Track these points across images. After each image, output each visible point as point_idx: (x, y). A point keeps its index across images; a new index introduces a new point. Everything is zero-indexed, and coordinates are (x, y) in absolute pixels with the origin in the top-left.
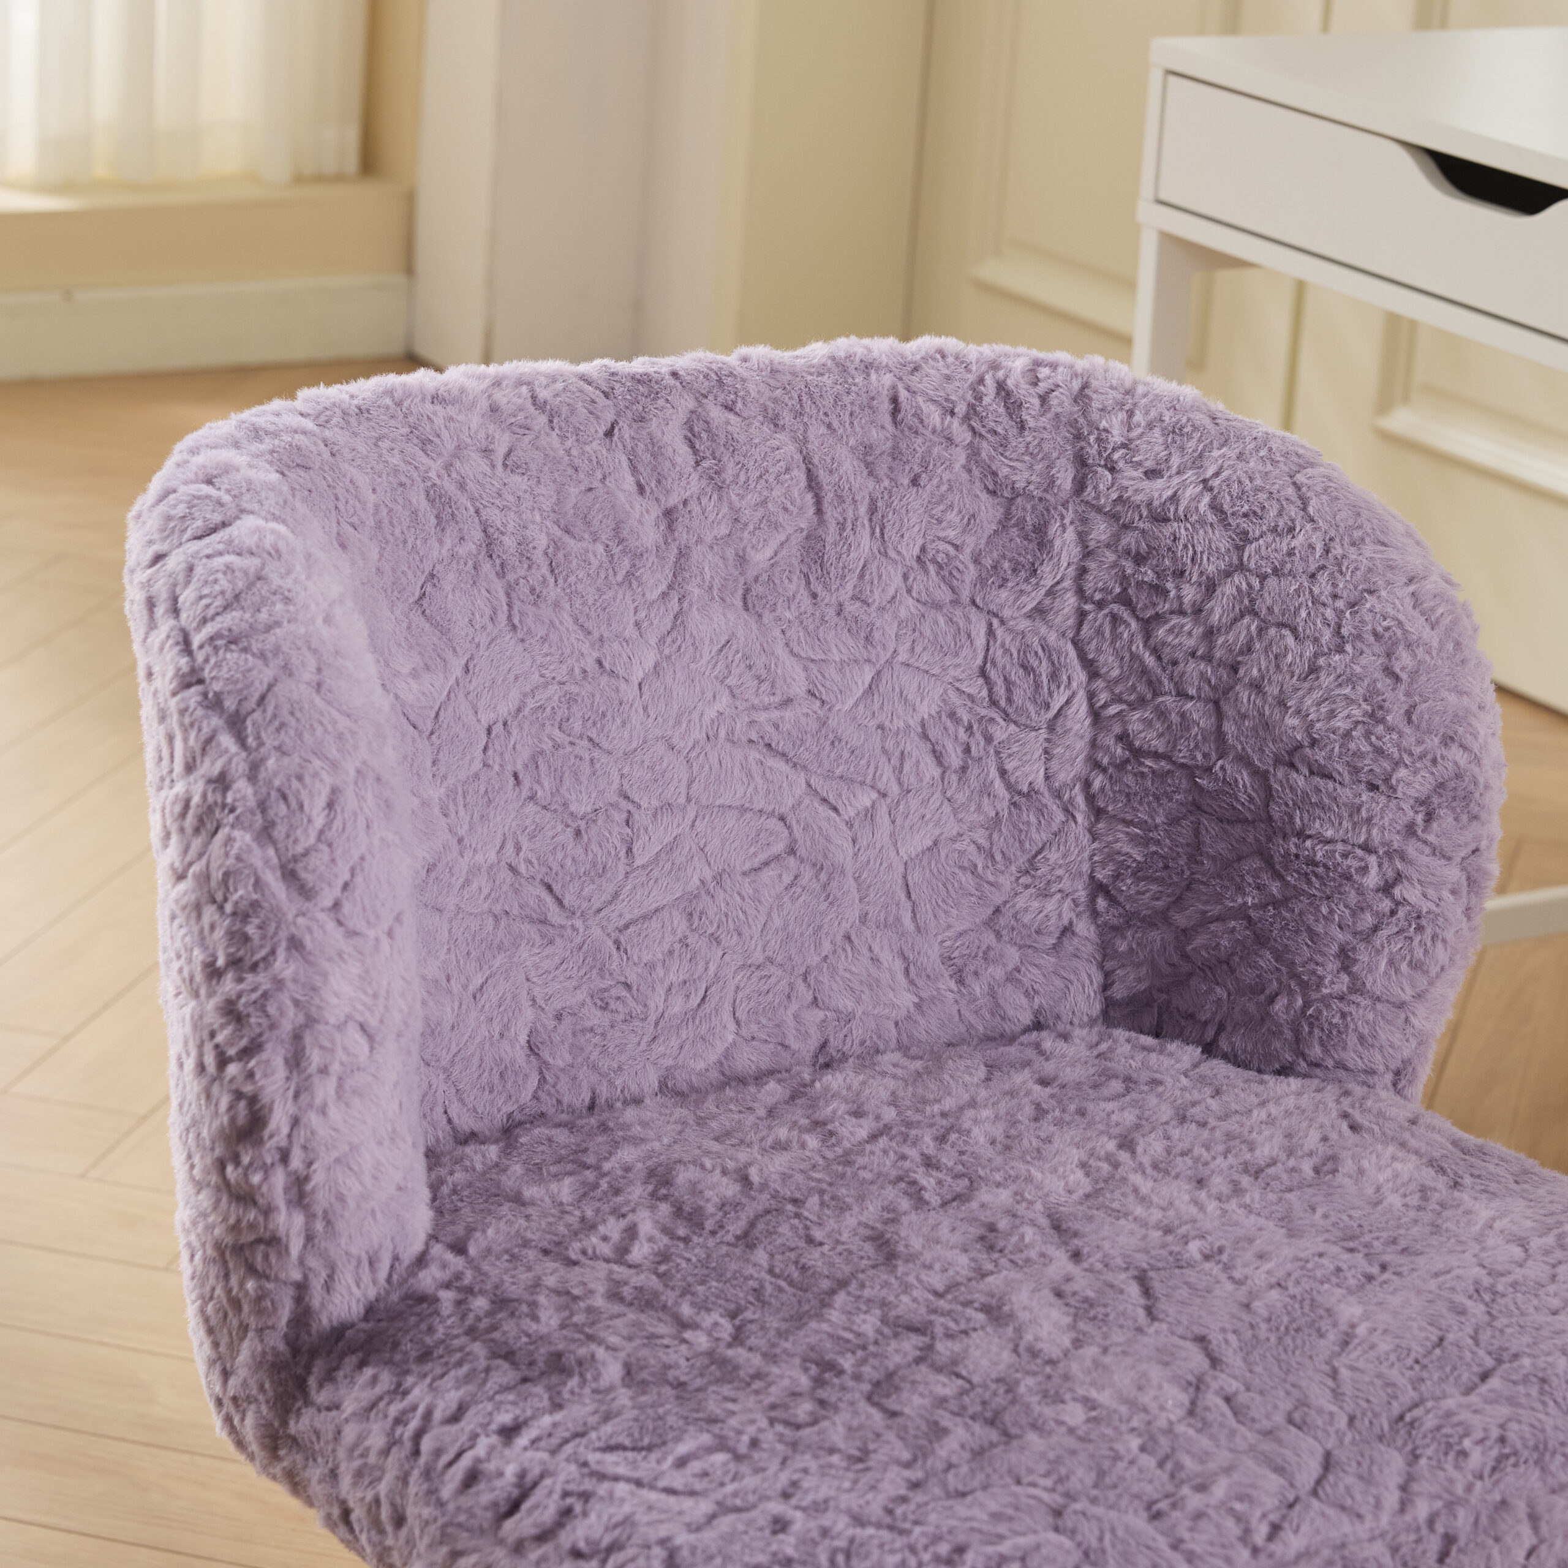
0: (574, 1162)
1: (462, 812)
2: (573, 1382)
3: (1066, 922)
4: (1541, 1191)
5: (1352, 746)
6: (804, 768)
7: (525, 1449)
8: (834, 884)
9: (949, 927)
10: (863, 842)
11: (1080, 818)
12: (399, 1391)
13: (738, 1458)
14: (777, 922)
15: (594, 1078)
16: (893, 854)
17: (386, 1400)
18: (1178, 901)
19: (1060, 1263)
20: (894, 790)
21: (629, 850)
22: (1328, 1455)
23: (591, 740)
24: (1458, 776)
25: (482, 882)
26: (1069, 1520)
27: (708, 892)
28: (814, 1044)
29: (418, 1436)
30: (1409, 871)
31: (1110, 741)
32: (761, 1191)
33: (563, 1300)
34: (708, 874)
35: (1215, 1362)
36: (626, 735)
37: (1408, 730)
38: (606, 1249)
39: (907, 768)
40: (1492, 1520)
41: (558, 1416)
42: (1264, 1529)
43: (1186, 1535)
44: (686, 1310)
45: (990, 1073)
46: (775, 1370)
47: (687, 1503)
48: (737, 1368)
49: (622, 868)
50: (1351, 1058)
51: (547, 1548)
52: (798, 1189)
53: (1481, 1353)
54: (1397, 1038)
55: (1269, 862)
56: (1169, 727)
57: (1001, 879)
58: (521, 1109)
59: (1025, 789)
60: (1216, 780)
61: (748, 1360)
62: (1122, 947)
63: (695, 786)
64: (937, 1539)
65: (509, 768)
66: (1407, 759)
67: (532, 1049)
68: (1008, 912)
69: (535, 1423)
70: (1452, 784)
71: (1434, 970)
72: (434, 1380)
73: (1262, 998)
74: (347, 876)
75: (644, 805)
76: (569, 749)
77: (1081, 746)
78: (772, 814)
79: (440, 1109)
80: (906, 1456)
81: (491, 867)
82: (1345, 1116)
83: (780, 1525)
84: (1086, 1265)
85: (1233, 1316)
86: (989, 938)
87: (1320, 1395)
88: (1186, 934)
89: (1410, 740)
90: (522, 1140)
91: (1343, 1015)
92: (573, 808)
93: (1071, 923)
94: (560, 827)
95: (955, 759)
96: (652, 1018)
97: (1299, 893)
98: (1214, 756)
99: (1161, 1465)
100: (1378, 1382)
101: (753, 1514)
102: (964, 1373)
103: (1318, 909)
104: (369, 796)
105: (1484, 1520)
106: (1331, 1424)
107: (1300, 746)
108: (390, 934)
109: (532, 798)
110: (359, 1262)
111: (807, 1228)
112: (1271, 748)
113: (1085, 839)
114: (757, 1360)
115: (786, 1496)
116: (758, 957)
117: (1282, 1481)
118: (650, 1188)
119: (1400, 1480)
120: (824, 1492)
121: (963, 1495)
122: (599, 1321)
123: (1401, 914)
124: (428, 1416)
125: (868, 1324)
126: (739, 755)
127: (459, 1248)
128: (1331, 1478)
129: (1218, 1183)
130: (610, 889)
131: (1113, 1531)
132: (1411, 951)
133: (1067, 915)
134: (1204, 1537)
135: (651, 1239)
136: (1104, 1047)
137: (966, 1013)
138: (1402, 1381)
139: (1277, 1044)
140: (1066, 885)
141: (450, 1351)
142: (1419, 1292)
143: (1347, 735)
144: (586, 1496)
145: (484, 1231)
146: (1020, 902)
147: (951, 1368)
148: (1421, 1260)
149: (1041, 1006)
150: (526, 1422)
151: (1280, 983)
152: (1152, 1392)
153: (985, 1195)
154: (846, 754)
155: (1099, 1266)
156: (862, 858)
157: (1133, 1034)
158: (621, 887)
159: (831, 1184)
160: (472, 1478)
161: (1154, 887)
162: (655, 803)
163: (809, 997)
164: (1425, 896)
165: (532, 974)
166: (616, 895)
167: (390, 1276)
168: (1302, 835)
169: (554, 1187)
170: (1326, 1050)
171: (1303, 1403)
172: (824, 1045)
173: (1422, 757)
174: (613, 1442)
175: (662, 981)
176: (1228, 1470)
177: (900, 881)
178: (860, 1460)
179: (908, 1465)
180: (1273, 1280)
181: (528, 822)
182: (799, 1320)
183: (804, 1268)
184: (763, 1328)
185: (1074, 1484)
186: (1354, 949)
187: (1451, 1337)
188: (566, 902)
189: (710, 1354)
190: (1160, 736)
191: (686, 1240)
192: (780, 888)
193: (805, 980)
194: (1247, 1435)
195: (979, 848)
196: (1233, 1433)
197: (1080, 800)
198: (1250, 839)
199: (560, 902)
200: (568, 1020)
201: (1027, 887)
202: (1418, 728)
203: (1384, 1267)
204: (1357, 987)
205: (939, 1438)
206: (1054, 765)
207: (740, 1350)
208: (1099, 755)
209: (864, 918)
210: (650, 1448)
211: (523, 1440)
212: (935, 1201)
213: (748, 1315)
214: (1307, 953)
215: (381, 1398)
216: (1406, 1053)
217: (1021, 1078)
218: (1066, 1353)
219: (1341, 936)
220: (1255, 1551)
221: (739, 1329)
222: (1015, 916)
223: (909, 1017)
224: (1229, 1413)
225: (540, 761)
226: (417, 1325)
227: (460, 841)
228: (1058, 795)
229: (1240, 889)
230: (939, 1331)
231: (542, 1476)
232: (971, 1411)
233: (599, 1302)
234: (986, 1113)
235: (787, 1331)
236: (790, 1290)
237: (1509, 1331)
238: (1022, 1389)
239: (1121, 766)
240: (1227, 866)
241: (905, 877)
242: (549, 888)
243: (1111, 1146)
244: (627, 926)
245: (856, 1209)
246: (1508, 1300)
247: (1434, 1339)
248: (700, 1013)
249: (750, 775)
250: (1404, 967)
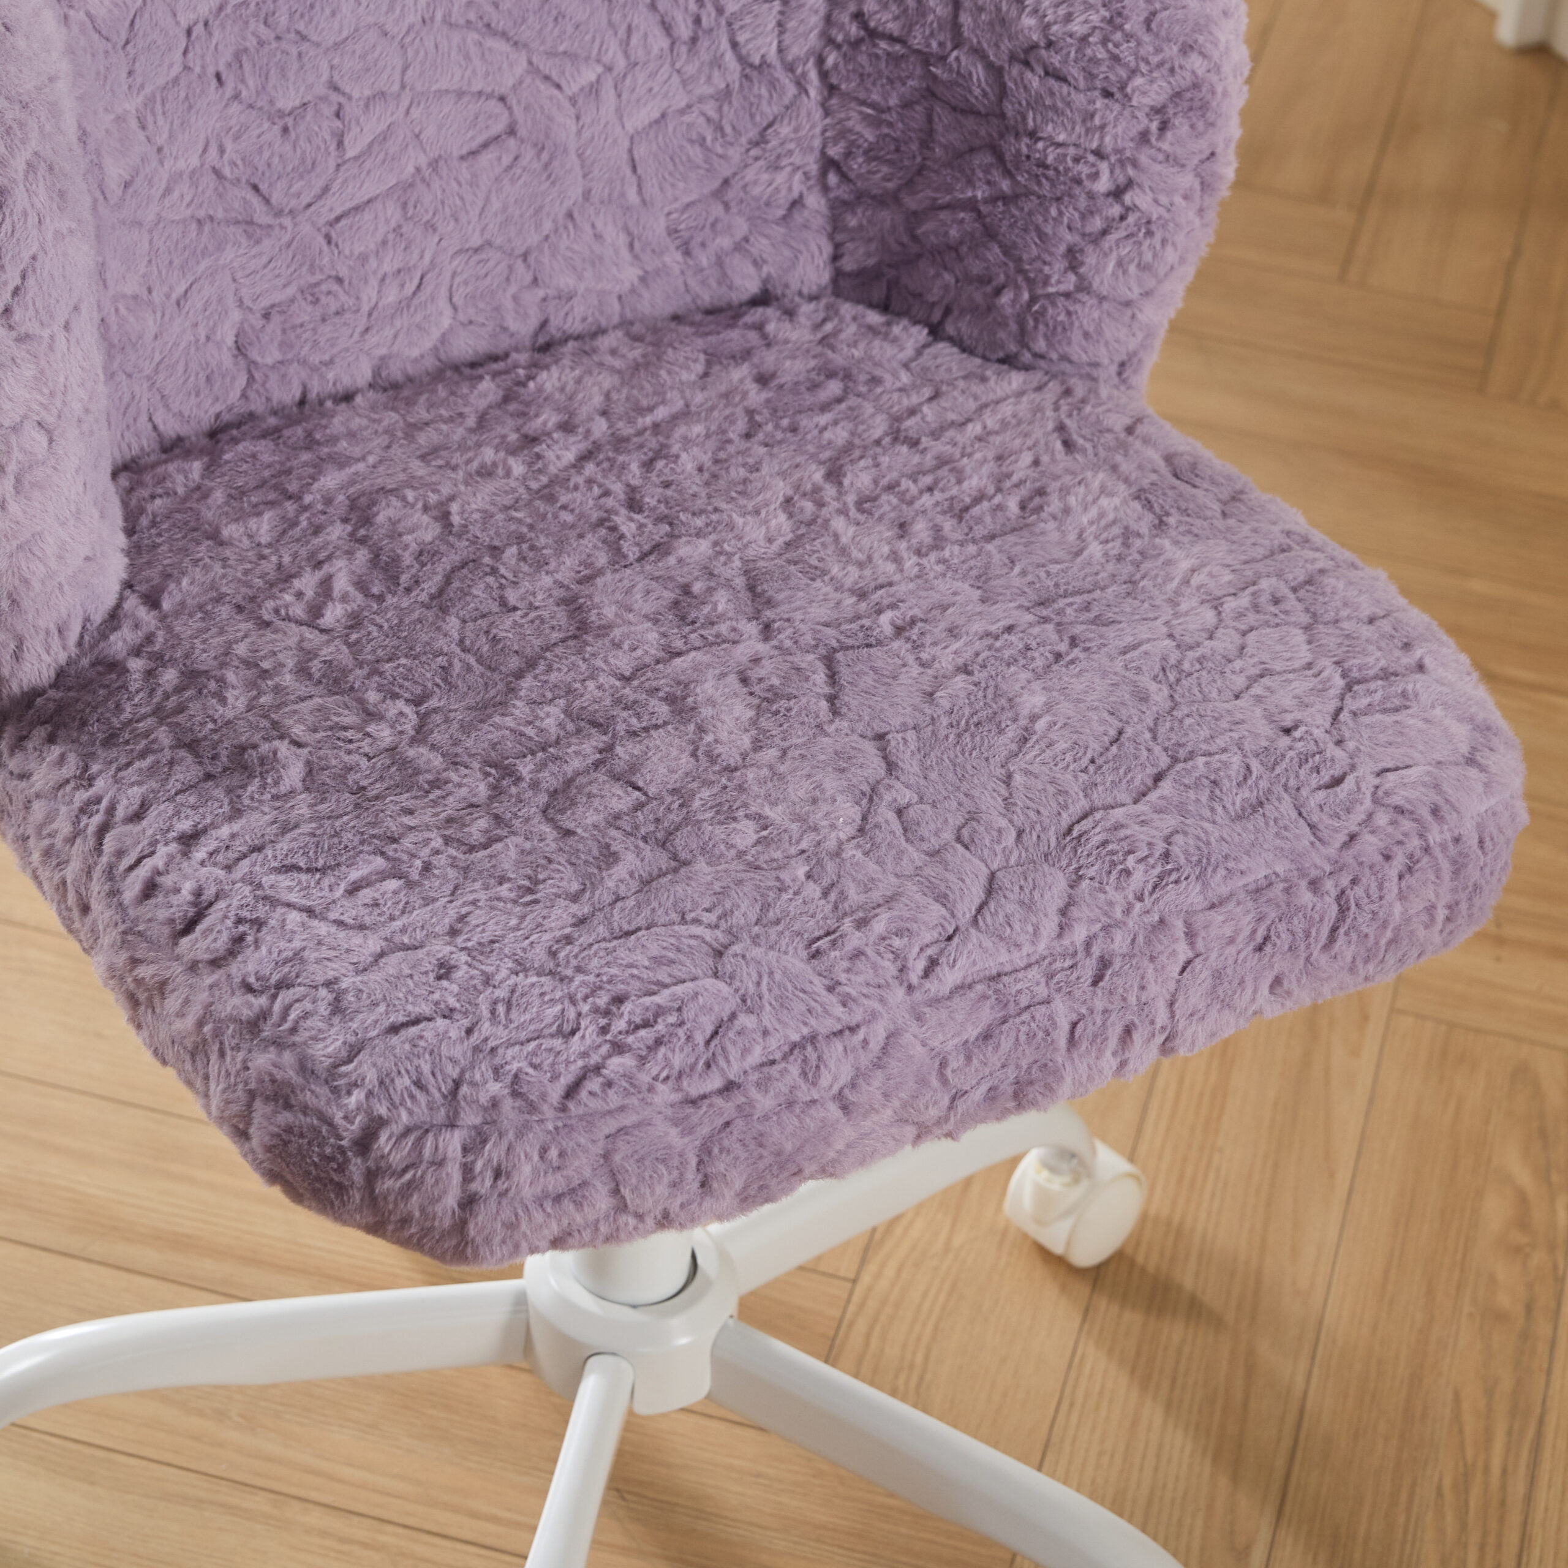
0: (275, 487)
1: (160, 118)
2: (254, 786)
3: (795, 194)
4: (1246, 530)
5: (1089, 52)
6: (525, 46)
7: (202, 863)
8: (556, 163)
9: (676, 199)
10: (586, 119)
11: (813, 93)
12: (85, 779)
13: (410, 885)
14: (496, 204)
15: (304, 374)
16: (618, 129)
17: (72, 785)
18: (909, 184)
19: (751, 644)
20: (621, 63)
21: (340, 144)
22: (992, 876)
23: (298, 32)
24: (1196, 86)
25: (184, 188)
26: (728, 963)
27: (423, 180)
28: (533, 323)
29: (103, 830)
30: (1141, 178)
31: (845, 18)
32: (459, 536)
33: (250, 673)
34: (423, 161)
35: (891, 767)
36: (336, 25)
37: (1146, 38)
38: (298, 610)
39: (634, 41)
40: (1148, 942)
41: (236, 827)
42: (921, 965)
43: (843, 977)
44: (372, 696)
45: (709, 363)
46: (453, 776)
47: (357, 939)
48: (417, 772)
49: (332, 163)
50: (1076, 351)
51: (218, 975)
52: (498, 534)
53: (1157, 750)
54: (1123, 333)
55: (1000, 157)
56: (905, 10)
57: (731, 152)
58: (230, 409)
59: (757, 61)
60: (950, 71)
61: (429, 761)
62: (853, 222)
63: (409, 73)
64: (595, 990)
65: (211, 71)
66: (1144, 68)
67: (240, 349)
68: (737, 185)
69: (214, 833)
70: (1188, 95)
71: (1162, 270)
72: (119, 769)
73: (989, 289)
74: (18, 281)
75: (356, 95)
76: (274, 45)
77: (815, 21)
78: (490, 96)
79: (144, 418)
80: (575, 887)
81: (193, 172)
82: (1061, 428)
83: (445, 970)
84: (775, 642)
85: (915, 708)
86: (717, 210)
87: (990, 803)
88: (915, 218)
89: (1147, 49)
90: (227, 457)
91: (1069, 313)
92: (280, 104)
93: (801, 196)
94: (266, 125)
95: (684, 30)
96: (365, 308)
97: (1028, 193)
98: (949, 45)
99: (825, 894)
100: (1051, 789)
101: (420, 953)
102: (641, 784)
103: (1047, 210)
104: (41, 190)
105: (1140, 939)
106: (999, 842)
107: (1034, 47)
108: (67, 327)
109: (236, 97)
110: (48, 633)
111: (502, 587)
112: (1006, 45)
113: (818, 114)
114: (437, 761)
115: (453, 932)
116: (476, 241)
117: (943, 911)
118: (349, 528)
119: (1061, 903)
120: (492, 929)
121: (628, 934)
122: (284, 704)
123: (1131, 219)
124: (111, 810)
125: (552, 717)
126: (456, 38)
127: (152, 601)
128: (992, 905)
129: (921, 530)
130: (319, 184)
131: (771, 973)
132: (1140, 254)
133: (798, 186)
134: (860, 979)
135: (345, 598)
136: (829, 327)
137: (692, 283)
138: (1075, 788)
139: (1002, 334)
140: (797, 159)
141: (137, 737)
142: (1104, 674)
143: (1084, 39)
144: (259, 924)
145: (179, 583)
146: (750, 175)
147: (627, 778)
148: (1110, 632)
149: (769, 276)
150: (205, 831)
151: (1007, 276)
152: (825, 808)
153: (683, 549)
154: (570, 29)
155: (788, 643)
156: (586, 135)
157: (861, 309)
158: (332, 181)
159: (531, 527)
160: (150, 889)
161: (885, 169)
162: (367, 92)
163: (529, 278)
164: (1156, 201)
165: (239, 275)
166: (326, 190)
167: (82, 637)
168: (1033, 135)
169: (253, 523)
170: (1050, 345)
171: (973, 817)
172: (544, 324)
173: (1161, 64)
174: (288, 862)
175: (375, 272)
176: (890, 901)
177: (625, 156)
178: (530, 891)
179: (575, 898)
180: (960, 661)
181: (233, 122)
182: (484, 710)
183: (495, 640)
184: (447, 720)
185: (737, 918)
186: (1082, 251)
187: (1129, 731)
188: (273, 201)
189: (392, 749)
190: (896, 18)
191: (380, 599)
192: (498, 170)
193: (525, 260)
194: (915, 855)
195: (709, 120)
196: (901, 853)
197: (813, 75)
198: (983, 133)
199: (267, 201)
200: (276, 319)
201: (757, 159)
202: (1157, 35)
203: (1074, 642)
204: (1083, 287)
205: (609, 866)
206: (788, 38)
207: (423, 750)
208: (834, 32)
209: (587, 195)
210: (323, 871)
211: (200, 853)
212: (632, 553)
213: (433, 703)
214: (1034, 251)
215: (67, 781)
216: (1132, 345)
217: (740, 373)
218: (744, 756)
219: (1069, 238)
220: (910, 988)
221: (423, 718)
222: (745, 187)
223: (633, 290)
224: (899, 832)
225: (244, 58)
226: (106, 699)
227: (160, 150)
228: (790, 68)
229: (970, 182)
230: (621, 728)
231: (217, 897)
232: (643, 831)
233: (287, 679)
234: (698, 429)
235: (471, 724)
236: (478, 669)
237: (1188, 721)
238: (697, 804)
239: (856, 44)
240: (959, 157)
241: (630, 151)
242: (255, 188)
243: (818, 476)
244: (338, 219)
245: (553, 564)
246: (1192, 680)
247: (1113, 733)
248: (415, 302)
249: (467, 57)
250: (1132, 268)
